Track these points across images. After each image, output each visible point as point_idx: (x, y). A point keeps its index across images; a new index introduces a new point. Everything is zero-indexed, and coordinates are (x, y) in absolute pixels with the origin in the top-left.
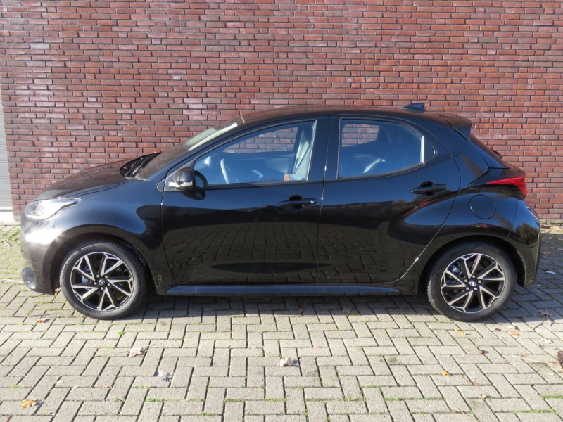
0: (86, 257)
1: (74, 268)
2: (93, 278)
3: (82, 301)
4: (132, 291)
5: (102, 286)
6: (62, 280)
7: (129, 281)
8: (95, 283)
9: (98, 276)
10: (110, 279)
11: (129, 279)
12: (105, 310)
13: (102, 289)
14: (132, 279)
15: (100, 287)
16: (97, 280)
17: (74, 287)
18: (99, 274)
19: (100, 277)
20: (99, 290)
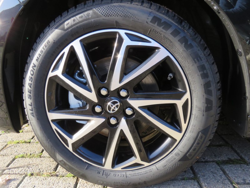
0: (77, 45)
1: (51, 74)
2: (92, 96)
3: (70, 148)
4: (184, 126)
5: (114, 116)
6: (28, 102)
7: (179, 104)
8: (98, 109)
9: (104, 92)
10: (133, 98)
11: (179, 96)
12: (119, 168)
13: (113, 121)
14: (187, 96)
15: (108, 117)
16: (102, 100)
17: (53, 116)
18: (107, 88)
19: (110, 94)
20: (107, 124)
